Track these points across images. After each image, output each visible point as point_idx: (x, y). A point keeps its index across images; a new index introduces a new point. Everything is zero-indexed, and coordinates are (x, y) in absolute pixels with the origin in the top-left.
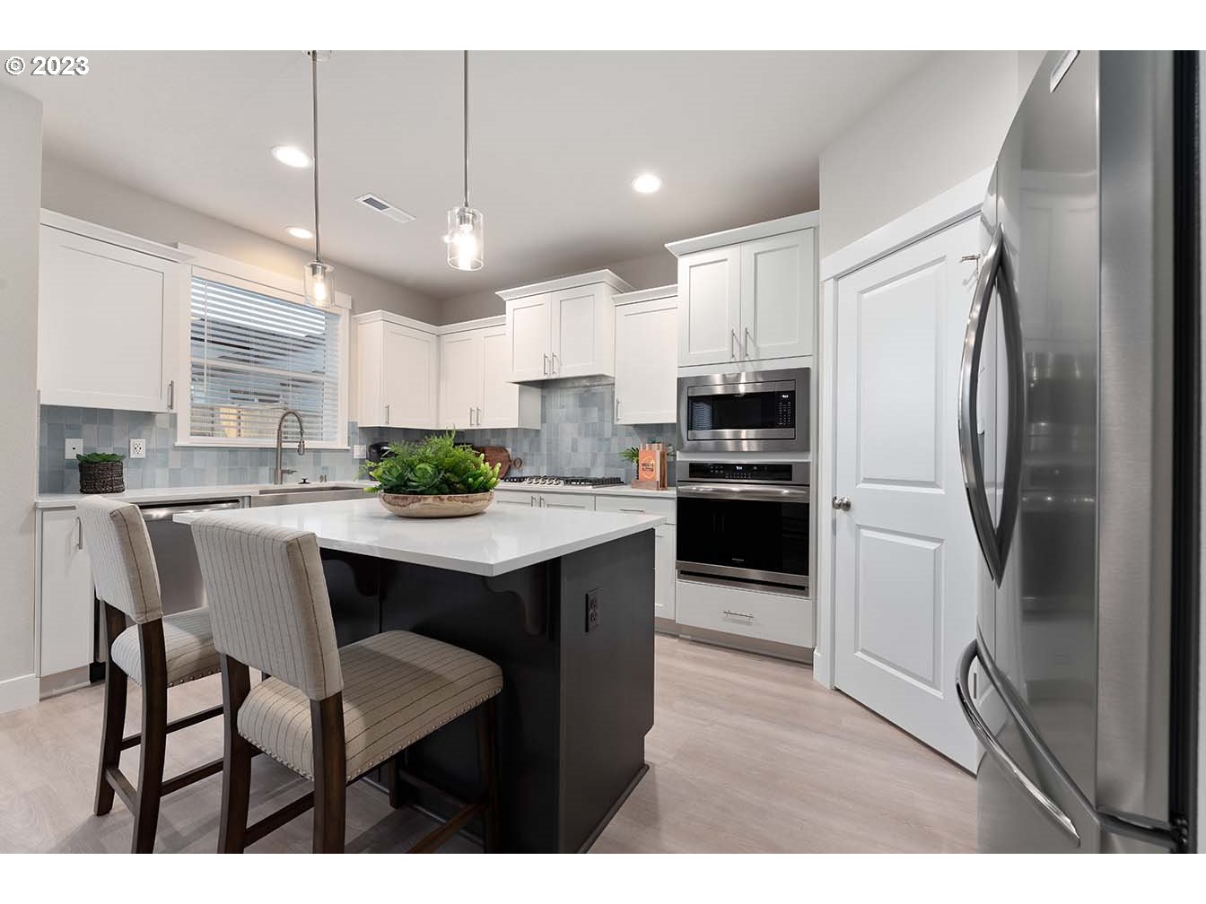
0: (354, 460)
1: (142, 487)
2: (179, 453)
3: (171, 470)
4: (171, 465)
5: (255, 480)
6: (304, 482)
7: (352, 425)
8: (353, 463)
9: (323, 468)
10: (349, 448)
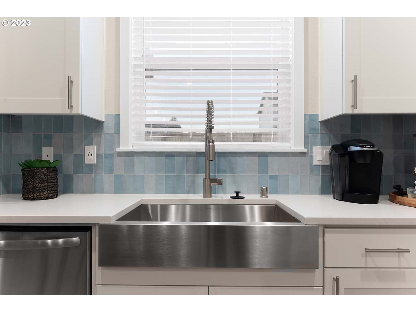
0: (313, 168)
1: (94, 193)
2: (123, 158)
3: (115, 175)
4: (116, 172)
5: (192, 190)
6: (237, 197)
7: (310, 119)
8: (312, 171)
9: (271, 177)
10: (306, 150)
